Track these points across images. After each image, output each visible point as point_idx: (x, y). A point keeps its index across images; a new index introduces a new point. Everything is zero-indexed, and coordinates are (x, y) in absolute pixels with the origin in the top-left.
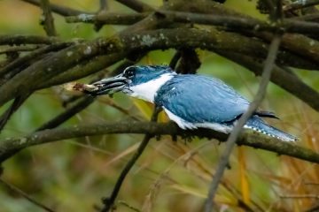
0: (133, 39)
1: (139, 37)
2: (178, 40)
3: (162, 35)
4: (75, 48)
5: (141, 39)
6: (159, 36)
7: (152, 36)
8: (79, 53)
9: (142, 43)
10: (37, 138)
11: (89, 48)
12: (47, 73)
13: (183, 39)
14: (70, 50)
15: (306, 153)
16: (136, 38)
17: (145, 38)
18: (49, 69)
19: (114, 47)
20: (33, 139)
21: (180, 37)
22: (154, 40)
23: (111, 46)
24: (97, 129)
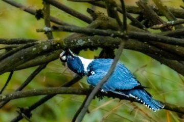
0: (72, 41)
1: (75, 40)
2: (99, 42)
3: (89, 39)
4: (38, 46)
5: (77, 42)
6: (87, 40)
7: (84, 40)
8: (40, 49)
9: (77, 44)
10: (12, 96)
11: (46, 46)
12: (21, 59)
13: (102, 42)
14: (34, 47)
15: (171, 107)
16: (74, 41)
17: (79, 41)
18: (22, 58)
19: (60, 46)
20: (10, 96)
21: (99, 41)
22: (84, 42)
23: (58, 45)
24: (47, 91)
